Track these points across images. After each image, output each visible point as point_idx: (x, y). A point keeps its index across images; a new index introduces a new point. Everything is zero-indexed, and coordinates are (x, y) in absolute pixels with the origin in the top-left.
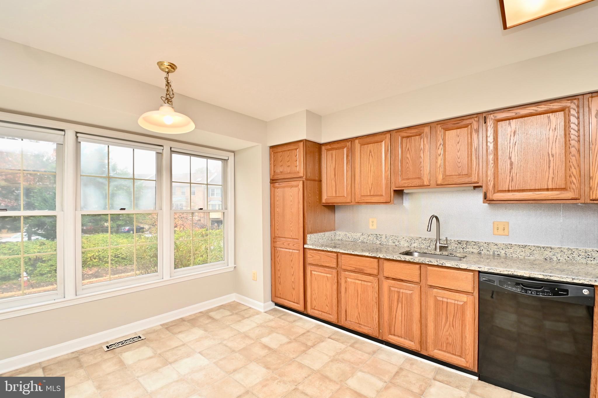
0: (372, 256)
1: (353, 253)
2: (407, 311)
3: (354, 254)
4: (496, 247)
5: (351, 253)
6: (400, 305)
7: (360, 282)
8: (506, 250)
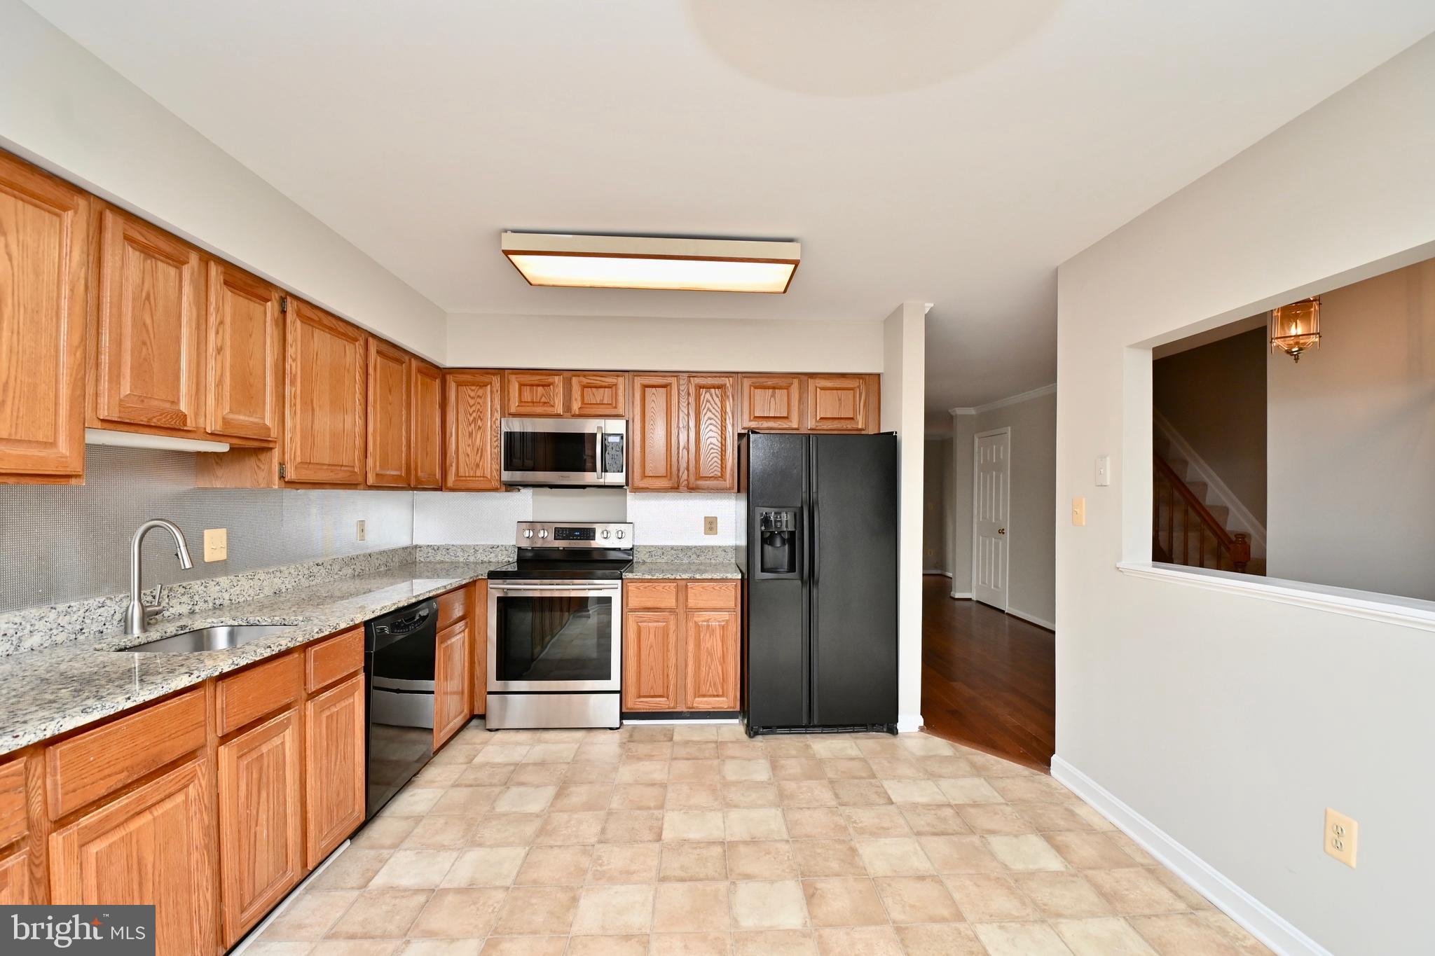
0: (200, 680)
1: (130, 705)
2: (278, 798)
3: (134, 704)
4: (217, 588)
5: (120, 709)
6: (264, 794)
7: (147, 817)
8: (232, 591)
